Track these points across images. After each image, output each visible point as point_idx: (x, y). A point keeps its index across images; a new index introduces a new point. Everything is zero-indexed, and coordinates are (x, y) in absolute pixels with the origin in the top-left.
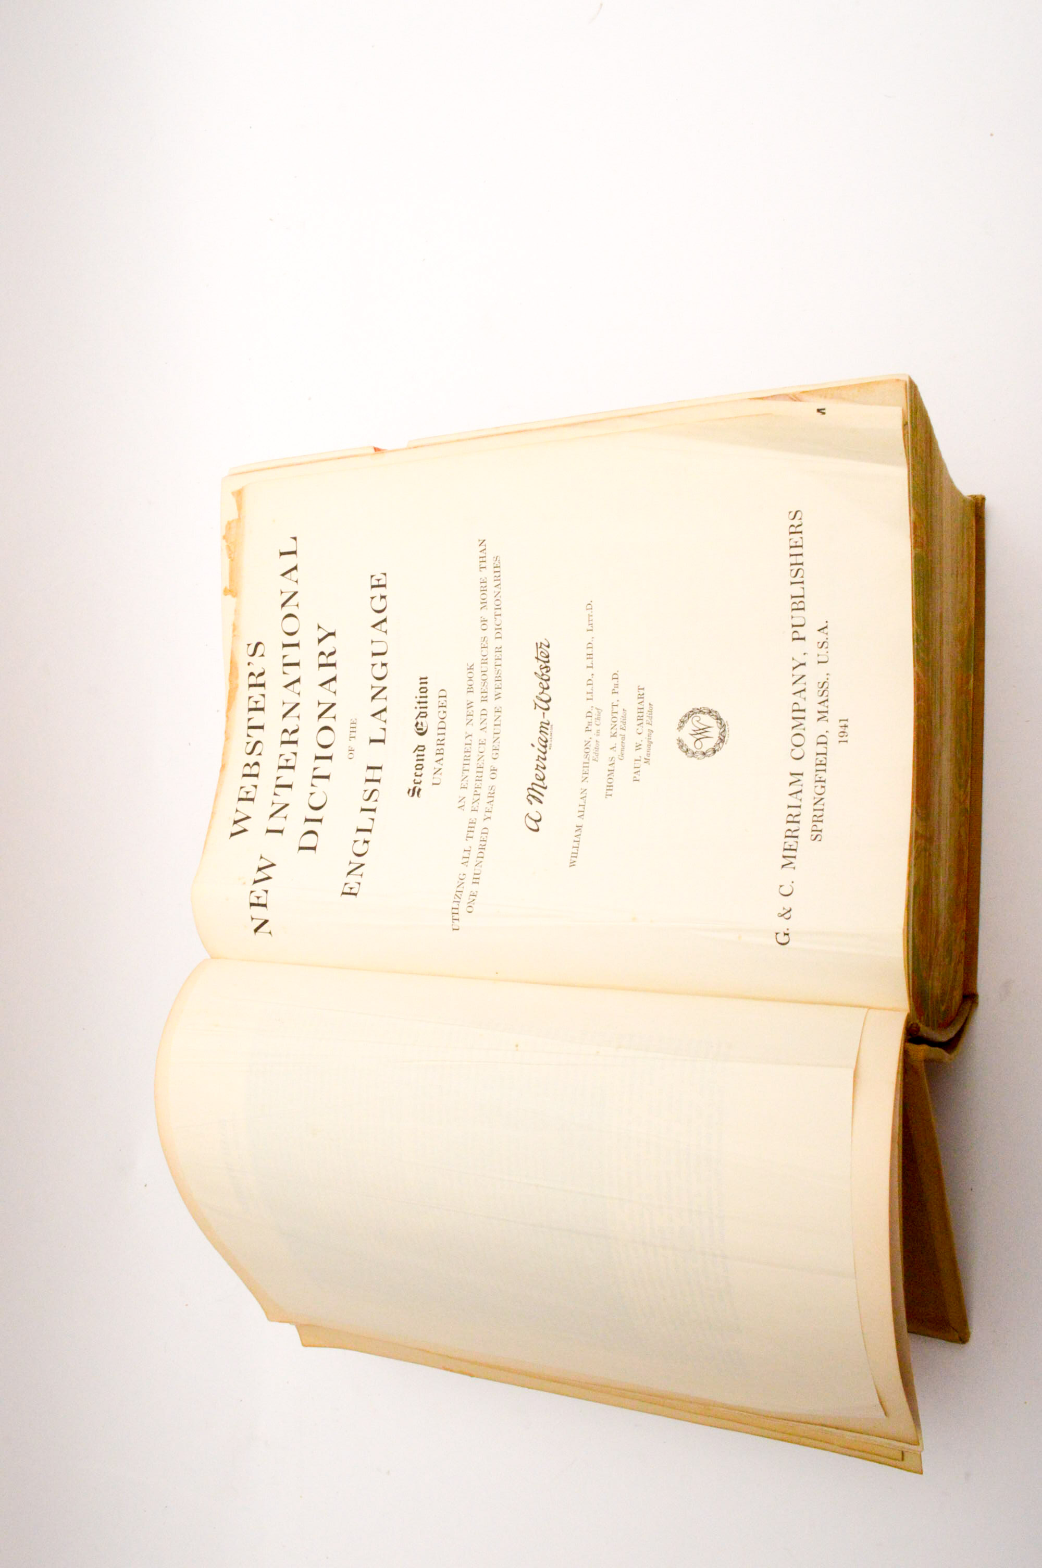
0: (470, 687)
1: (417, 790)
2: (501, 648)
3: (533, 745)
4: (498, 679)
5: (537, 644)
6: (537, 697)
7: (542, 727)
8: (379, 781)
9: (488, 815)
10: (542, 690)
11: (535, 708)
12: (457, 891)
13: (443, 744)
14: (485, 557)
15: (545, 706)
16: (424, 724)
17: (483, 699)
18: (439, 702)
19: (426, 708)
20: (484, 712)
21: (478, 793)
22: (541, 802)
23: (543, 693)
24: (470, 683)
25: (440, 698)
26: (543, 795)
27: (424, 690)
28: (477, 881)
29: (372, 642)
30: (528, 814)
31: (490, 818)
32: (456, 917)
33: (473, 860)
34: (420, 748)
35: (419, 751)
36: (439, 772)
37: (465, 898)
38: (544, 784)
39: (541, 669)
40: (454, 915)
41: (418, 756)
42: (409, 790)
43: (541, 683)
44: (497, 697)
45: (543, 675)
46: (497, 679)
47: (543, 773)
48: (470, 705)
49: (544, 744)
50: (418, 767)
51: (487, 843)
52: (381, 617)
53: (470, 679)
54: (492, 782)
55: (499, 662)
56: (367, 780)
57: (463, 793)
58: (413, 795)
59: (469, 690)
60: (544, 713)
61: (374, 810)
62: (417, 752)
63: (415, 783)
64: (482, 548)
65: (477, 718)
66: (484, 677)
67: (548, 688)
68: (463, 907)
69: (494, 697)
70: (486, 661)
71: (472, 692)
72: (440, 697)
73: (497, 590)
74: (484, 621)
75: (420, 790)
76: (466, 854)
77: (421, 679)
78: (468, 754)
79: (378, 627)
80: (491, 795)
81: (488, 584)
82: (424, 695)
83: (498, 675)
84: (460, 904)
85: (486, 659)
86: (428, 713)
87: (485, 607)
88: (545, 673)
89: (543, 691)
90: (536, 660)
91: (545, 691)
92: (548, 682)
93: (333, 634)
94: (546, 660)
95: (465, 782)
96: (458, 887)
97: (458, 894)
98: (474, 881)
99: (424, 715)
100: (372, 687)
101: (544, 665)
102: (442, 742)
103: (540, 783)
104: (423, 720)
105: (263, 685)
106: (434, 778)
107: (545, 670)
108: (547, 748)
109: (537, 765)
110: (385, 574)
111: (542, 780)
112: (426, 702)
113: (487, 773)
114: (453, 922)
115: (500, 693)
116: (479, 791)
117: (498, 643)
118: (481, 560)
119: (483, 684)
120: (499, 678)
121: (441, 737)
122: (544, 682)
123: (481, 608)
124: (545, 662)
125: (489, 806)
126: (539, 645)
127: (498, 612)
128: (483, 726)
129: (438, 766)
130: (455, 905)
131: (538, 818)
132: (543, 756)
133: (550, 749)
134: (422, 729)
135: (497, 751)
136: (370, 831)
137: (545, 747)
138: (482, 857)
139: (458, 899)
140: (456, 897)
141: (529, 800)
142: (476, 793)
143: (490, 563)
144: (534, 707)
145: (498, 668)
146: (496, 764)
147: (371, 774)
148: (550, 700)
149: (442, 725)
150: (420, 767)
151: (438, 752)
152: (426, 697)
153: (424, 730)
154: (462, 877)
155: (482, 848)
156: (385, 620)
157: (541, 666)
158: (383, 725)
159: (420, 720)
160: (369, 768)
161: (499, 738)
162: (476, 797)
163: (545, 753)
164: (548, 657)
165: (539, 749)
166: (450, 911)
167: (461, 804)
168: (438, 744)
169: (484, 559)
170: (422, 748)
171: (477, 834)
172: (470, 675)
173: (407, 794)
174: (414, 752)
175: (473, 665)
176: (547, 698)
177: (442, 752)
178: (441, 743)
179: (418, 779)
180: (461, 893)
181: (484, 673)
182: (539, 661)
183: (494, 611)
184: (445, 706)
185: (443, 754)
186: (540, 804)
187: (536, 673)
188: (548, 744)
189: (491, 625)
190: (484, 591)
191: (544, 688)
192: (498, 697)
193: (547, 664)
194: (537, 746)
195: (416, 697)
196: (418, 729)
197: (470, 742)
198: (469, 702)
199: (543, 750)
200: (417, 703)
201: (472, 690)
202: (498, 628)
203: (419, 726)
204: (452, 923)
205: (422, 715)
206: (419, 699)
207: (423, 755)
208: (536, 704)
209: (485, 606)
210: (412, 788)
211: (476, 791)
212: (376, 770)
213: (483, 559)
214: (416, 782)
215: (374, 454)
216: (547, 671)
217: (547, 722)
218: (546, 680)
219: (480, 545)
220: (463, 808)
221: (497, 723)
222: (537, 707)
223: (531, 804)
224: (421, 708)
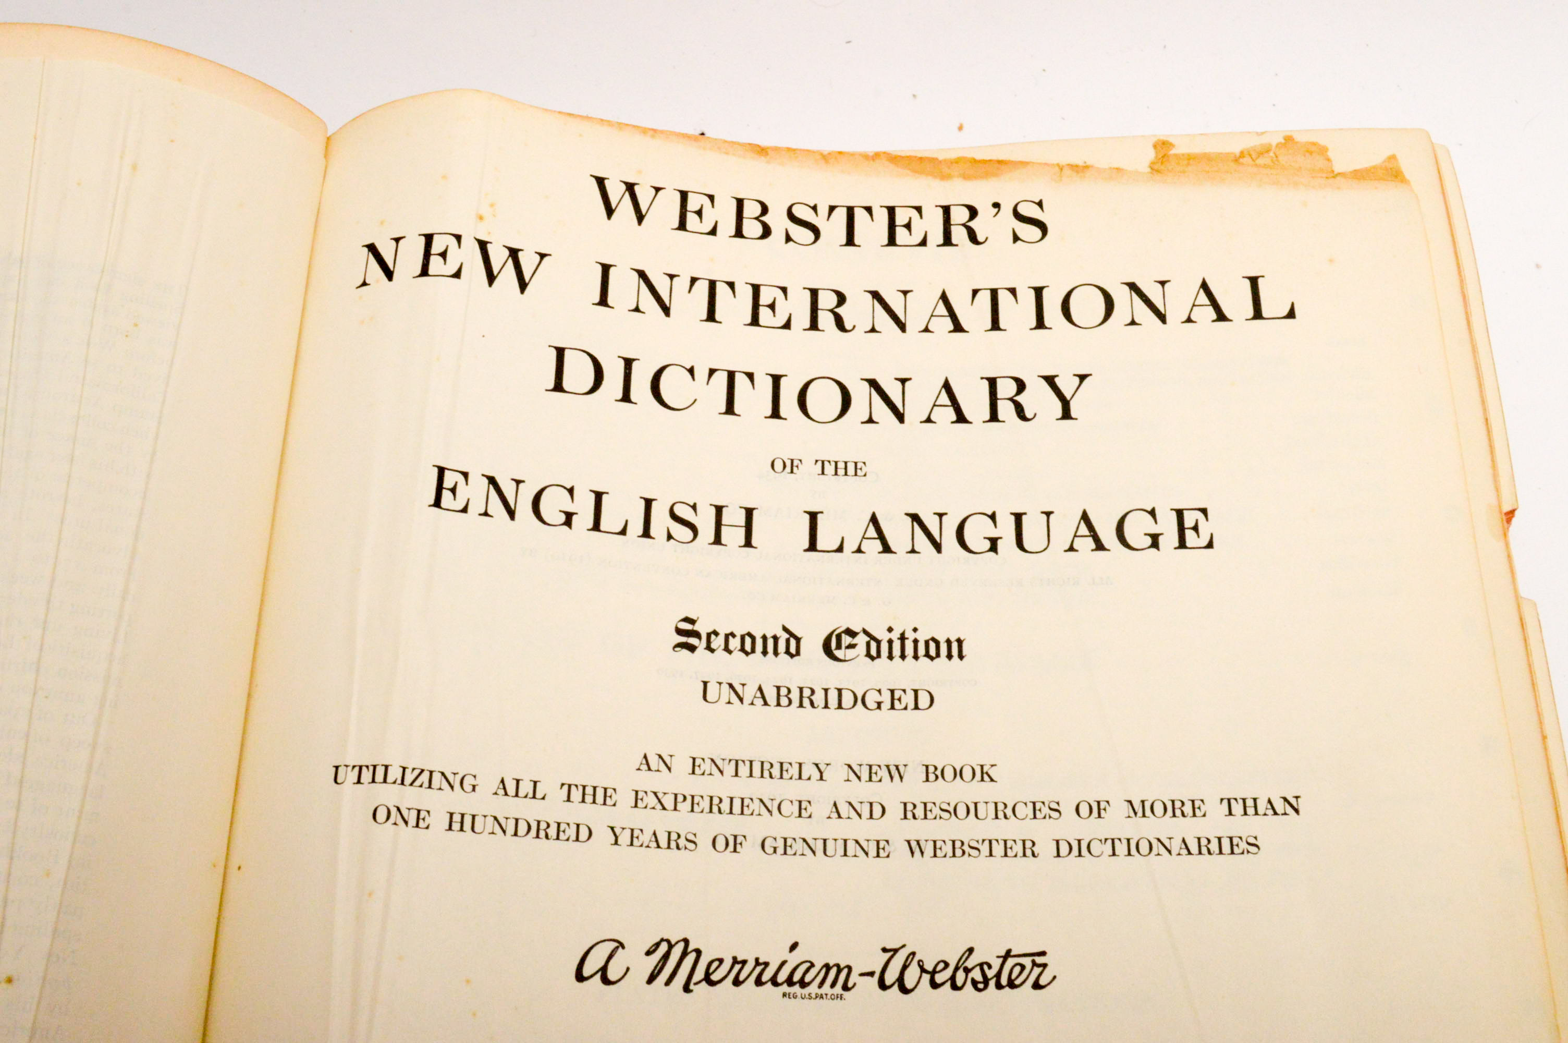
0: (938, 773)
1: (693, 641)
2: (1033, 855)
3: (794, 947)
4: (958, 849)
5: (1043, 954)
6: (913, 954)
7: (839, 971)
8: (718, 540)
9: (625, 838)
10: (929, 967)
11: (885, 950)
12: (431, 772)
13: (801, 705)
14: (1256, 814)
15: (890, 977)
16: (851, 653)
17: (910, 807)
18: (904, 691)
19: (891, 657)
20: (877, 811)
21: (679, 806)
22: (651, 979)
23: (923, 970)
24: (949, 773)
25: (913, 693)
26: (668, 983)
27: (933, 652)
28: (456, 826)
29: (1048, 514)
30: (623, 947)
31: (616, 843)
32: (367, 776)
33: (509, 808)
34: (793, 642)
35: (788, 641)
36: (734, 699)
37: (410, 798)
38: (696, 984)
39: (981, 965)
40: (371, 768)
41: (776, 639)
42: (692, 622)
43: (947, 965)
44: (914, 844)
45: (967, 971)
46: (958, 844)
47: (726, 977)
48: (896, 772)
49: (797, 977)
50: (748, 641)
51: (552, 843)
52: (1108, 536)
53: (958, 773)
54: (704, 842)
55: (998, 849)
56: (719, 510)
57: (682, 765)
58: (679, 632)
59: (931, 769)
60: (871, 974)
61: (646, 534)
62: (784, 636)
63: (709, 635)
64: (1279, 806)
65: (862, 791)
66: (962, 811)
67: (934, 985)
68: (389, 795)
69: (913, 837)
70: (1001, 815)
71: (927, 780)
72: (916, 692)
73: (1176, 846)
74: (1098, 809)
75: (692, 648)
76: (526, 788)
77: (960, 642)
78: (776, 771)
79: (1084, 530)
80: (674, 842)
81: (1189, 820)
82: (921, 650)
83: (966, 848)
84: (397, 787)
85: (1005, 817)
86: (877, 661)
87: (1132, 814)
88: (971, 975)
89: (926, 972)
90: (1003, 953)
91: (926, 978)
92: (948, 984)
93: (1067, 414)
94: (1004, 981)
95: (707, 766)
96: (443, 774)
97: (425, 777)
98: (457, 818)
99: (873, 652)
100: (941, 515)
101: (990, 973)
102: (806, 702)
103: (699, 974)
104: (861, 649)
105: (947, 240)
106: (720, 684)
107: (976, 974)
108: (785, 988)
109: (744, 962)
110: (1210, 545)
111: (707, 979)
112: (903, 656)
113: (728, 825)
114: (354, 767)
115: (922, 853)
116: (685, 807)
117: (1046, 848)
118: (1250, 803)
119: (945, 807)
120: (959, 852)
121: (819, 698)
122: (948, 973)
123: (1130, 802)
124: (998, 975)
125: (646, 837)
126: (1039, 960)
127: (1121, 848)
128: (844, 809)
129: (749, 693)
130: (395, 774)
131: (612, 976)
132: (766, 976)
133: (784, 995)
134: (839, 647)
135: (780, 850)
136: (596, 527)
137: (790, 982)
138: (516, 834)
139: (409, 778)
140: (417, 772)
141: (657, 945)
142: (680, 798)
143: (1242, 826)
144: (888, 947)
145: (985, 848)
146: (750, 849)
147: (734, 517)
148: (904, 990)
149: (848, 699)
150: (748, 647)
151: (784, 691)
152: (916, 657)
153: (839, 654)
154: (468, 781)
155: (539, 830)
156: (1100, 546)
157: (990, 967)
158: (850, 547)
159: (861, 640)
160: (749, 513)
161: (814, 852)
162: (668, 802)
163: (774, 982)
164: (1012, 985)
165: (784, 963)
166: (381, 761)
167: (654, 762)
168: (801, 689)
169: (1251, 811)
170: (793, 650)
171: (578, 813)
172: (967, 773)
173: (683, 617)
174: (785, 629)
175: (992, 780)
176: (909, 983)
177: (784, 701)
178: (806, 698)
179: (718, 642)
180: (426, 784)
181: (973, 810)
182: (1001, 959)
183: (1124, 836)
184: (893, 707)
185: (779, 704)
186: (646, 976)
187: (971, 950)
188: (796, 989)
189: (1089, 829)
190: (1174, 809)
191: (933, 973)
192: (914, 847)
193: (992, 983)
194: (793, 959)
195: (915, 630)
196: (839, 637)
197: (804, 776)
198: (902, 769)
199: (782, 977)
200: (901, 631)
201: (932, 777)
202: (1081, 848)
203: (846, 640)
204: (352, 764)
205: (873, 645)
206: (910, 635)
207: (776, 653)
208: (896, 951)
209: (1136, 813)
210: (697, 627)
211: (685, 798)
212: (742, 531)
213: (1250, 807)
214: (713, 637)
215: (1501, 512)
216: (974, 983)
217: (850, 985)
218: (953, 978)
219: (1285, 799)
220: (645, 767)
221: (851, 845)
222: (889, 954)
223: (648, 953)
224: (890, 642)
